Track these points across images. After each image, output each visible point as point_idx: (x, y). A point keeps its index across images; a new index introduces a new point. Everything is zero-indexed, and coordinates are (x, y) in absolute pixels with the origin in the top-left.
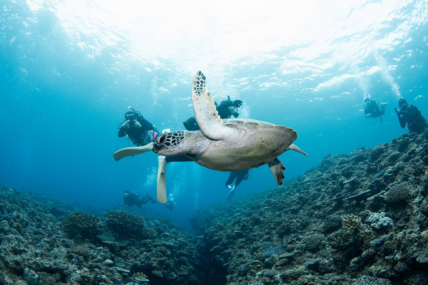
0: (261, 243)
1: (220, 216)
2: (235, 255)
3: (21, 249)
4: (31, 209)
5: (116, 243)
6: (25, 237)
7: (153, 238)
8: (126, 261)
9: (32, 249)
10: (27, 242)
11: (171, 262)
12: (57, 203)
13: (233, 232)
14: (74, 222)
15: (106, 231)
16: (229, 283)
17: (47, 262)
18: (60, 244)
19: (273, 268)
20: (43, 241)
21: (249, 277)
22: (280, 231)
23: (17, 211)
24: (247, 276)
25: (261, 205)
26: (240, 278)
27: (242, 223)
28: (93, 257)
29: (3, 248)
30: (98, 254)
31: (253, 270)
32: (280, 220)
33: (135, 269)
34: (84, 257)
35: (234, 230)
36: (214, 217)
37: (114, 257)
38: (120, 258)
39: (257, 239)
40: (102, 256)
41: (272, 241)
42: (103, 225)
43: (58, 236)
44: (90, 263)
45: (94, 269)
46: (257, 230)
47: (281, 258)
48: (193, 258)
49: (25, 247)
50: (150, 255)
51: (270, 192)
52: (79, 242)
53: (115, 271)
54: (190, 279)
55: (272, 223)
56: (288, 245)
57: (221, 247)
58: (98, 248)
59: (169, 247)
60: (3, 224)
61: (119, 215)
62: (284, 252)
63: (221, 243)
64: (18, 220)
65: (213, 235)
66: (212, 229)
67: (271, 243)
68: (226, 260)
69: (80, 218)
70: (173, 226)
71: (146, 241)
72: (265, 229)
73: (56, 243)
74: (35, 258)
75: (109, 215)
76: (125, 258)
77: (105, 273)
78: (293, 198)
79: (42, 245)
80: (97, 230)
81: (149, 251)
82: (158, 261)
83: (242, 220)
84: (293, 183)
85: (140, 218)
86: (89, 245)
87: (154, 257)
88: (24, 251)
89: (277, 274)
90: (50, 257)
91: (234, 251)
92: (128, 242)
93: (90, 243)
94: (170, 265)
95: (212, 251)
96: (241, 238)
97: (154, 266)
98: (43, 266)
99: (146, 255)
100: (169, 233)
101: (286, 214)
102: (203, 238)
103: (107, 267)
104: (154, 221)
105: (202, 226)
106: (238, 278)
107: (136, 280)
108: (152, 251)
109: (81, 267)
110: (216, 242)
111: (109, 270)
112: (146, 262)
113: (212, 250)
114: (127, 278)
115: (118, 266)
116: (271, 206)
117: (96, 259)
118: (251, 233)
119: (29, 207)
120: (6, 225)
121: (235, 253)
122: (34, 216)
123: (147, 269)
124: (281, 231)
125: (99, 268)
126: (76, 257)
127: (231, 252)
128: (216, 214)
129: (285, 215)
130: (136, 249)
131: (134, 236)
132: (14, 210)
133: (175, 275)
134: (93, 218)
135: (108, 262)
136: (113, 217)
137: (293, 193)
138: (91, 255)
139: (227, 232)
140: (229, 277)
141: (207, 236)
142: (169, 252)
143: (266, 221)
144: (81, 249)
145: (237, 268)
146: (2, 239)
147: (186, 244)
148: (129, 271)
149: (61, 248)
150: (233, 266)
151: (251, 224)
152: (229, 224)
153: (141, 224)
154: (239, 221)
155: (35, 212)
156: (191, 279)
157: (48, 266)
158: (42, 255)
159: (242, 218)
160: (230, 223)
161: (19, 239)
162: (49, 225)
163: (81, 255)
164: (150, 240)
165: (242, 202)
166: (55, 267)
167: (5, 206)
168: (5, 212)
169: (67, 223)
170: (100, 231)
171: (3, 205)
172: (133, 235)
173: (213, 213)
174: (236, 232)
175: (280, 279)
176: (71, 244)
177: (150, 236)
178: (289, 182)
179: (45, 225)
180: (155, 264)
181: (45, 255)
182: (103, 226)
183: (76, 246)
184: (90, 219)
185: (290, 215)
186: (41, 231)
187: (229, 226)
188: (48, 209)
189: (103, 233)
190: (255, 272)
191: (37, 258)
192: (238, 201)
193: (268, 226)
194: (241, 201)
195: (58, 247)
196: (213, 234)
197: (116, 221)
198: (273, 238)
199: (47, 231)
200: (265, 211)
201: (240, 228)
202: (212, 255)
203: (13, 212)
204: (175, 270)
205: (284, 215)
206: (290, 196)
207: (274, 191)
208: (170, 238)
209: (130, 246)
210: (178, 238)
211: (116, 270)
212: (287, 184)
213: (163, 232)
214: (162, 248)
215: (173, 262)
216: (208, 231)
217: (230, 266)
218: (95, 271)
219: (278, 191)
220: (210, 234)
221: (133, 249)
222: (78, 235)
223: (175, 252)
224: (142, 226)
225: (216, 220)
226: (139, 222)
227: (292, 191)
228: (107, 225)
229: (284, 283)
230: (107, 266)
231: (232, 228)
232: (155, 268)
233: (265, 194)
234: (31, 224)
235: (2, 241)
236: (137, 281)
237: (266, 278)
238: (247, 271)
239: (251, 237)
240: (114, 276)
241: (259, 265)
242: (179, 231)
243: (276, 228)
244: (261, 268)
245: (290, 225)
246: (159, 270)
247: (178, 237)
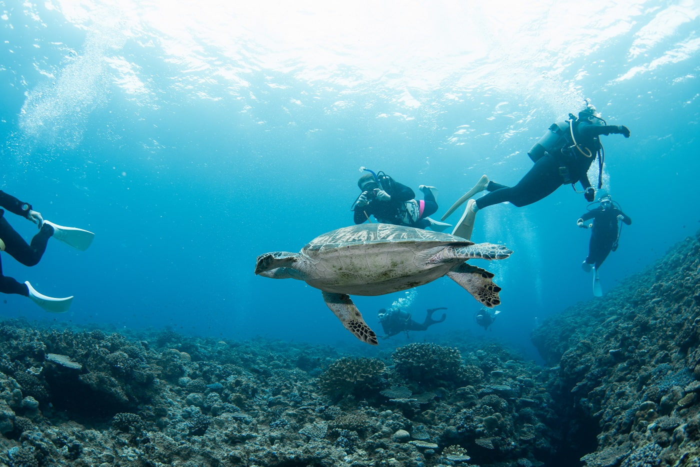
0: (654, 366)
1: (583, 326)
2: (612, 394)
3: (243, 434)
4: (261, 366)
5: (413, 401)
6: (252, 413)
7: (477, 381)
8: (430, 428)
9: (265, 432)
10: (254, 421)
11: (507, 420)
12: (308, 348)
13: (607, 352)
14: (340, 375)
15: (396, 381)
16: (601, 448)
17: (292, 451)
18: (315, 415)
19: (673, 412)
20: (285, 416)
21: (635, 433)
22: (682, 341)
23: (236, 374)
24: (631, 432)
25: (647, 296)
26: (620, 437)
27: (621, 333)
28: (375, 429)
29: (209, 438)
30: (383, 423)
31: (642, 421)
32: (681, 320)
33: (447, 441)
34: (358, 431)
35: (608, 349)
36: (573, 330)
37: (412, 425)
38: (421, 425)
39: (647, 360)
40: (390, 425)
41: (670, 361)
42: (389, 373)
43: (312, 402)
44: (368, 441)
45: (377, 450)
46: (645, 344)
47: (685, 393)
48: (543, 408)
49: (251, 430)
50: (472, 413)
51: (658, 268)
52: (350, 407)
53: (413, 449)
54: (537, 447)
55: (668, 327)
56: (696, 365)
57: (589, 383)
58: (383, 413)
59: (504, 394)
60: (209, 399)
61: (417, 352)
62: (690, 380)
63: (588, 375)
64: (237, 388)
65: (575, 362)
66: (572, 351)
67: (668, 364)
68: (598, 403)
69: (349, 367)
70: (508, 355)
71: (465, 389)
72: (658, 340)
73: (309, 416)
74: (269, 447)
75: (399, 354)
76: (429, 423)
77: (395, 455)
78: (695, 275)
79: (282, 422)
80: (381, 383)
81: (470, 406)
82: (486, 421)
83: (619, 328)
84: (691, 246)
85: (453, 351)
86: (367, 409)
87: (479, 415)
88: (250, 437)
89: (679, 425)
90: (298, 439)
91: (609, 388)
92: (433, 396)
93: (369, 407)
94: (506, 426)
95: (574, 392)
96: (621, 362)
97: (480, 431)
98: (285, 458)
99: (465, 413)
100: (503, 368)
101: (689, 306)
102: (558, 369)
103: (398, 444)
104: (475, 352)
105: (555, 348)
106: (616, 437)
107: (447, 459)
108: (475, 405)
109: (353, 449)
110: (580, 375)
111: (402, 449)
112: (465, 426)
113: (574, 389)
114: (432, 457)
115: (418, 438)
116: (663, 295)
117: (380, 433)
118: (637, 351)
119: (258, 364)
120: (216, 400)
121: (612, 390)
122: (267, 378)
123: (466, 439)
124: (684, 340)
125: (385, 447)
126: (345, 433)
127: (605, 389)
128: (576, 323)
129: (687, 309)
130: (448, 404)
131: (445, 383)
132: (229, 374)
133: (513, 443)
134: (372, 364)
135: (401, 435)
136: (407, 357)
137: (694, 265)
138: (372, 426)
139: (598, 354)
140: (601, 436)
141: (566, 367)
142: (504, 404)
143: (658, 325)
144: (353, 418)
145: (615, 418)
146: (209, 423)
147: (531, 385)
148: (436, 446)
149: (317, 423)
150: (609, 415)
151: (635, 333)
152: (599, 339)
153: (455, 361)
154: (616, 330)
155: (269, 369)
156: (538, 445)
157: (293, 456)
158: (282, 439)
159: (620, 324)
160: (602, 335)
161: (241, 418)
162: (295, 387)
163: (352, 430)
164: (472, 387)
165: (615, 295)
166: (306, 456)
167: (212, 371)
168: (213, 378)
169: (327, 380)
170: (386, 383)
171: (209, 369)
172: (442, 382)
173: (572, 322)
174: (613, 352)
175: (684, 433)
176: (335, 414)
177: (471, 378)
178: (685, 246)
179: (288, 388)
180: (481, 427)
181: (288, 438)
182: (391, 374)
183: (345, 415)
184: (367, 366)
185: (695, 308)
186: (280, 399)
187: (599, 343)
188: (293, 361)
189: (391, 385)
190: (646, 423)
191: (273, 447)
192: (609, 294)
193: (662, 333)
194: (614, 293)
195: (312, 421)
196: (575, 360)
197: (413, 363)
198: (671, 354)
199: (293, 398)
200: (655, 306)
201: (619, 344)
202: (575, 398)
203: (228, 377)
204: (514, 434)
205: (685, 310)
206: (690, 273)
207: (663, 267)
208: (504, 378)
209: (438, 401)
210: (517, 376)
211: (414, 447)
212: (683, 250)
213: (492, 368)
214: (491, 397)
215: (510, 420)
216: (566, 357)
217: (604, 416)
218: (378, 452)
219: (671, 265)
220: (570, 362)
221: (443, 407)
222: (346, 397)
223: (514, 401)
224: (456, 364)
225: (577, 334)
226: (451, 358)
227: (692, 262)
228: (397, 371)
229: (689, 442)
230: (398, 442)
231: (605, 345)
232: (481, 434)
233: (649, 274)
234: (263, 391)
235: (207, 427)
236: (449, 460)
237: (663, 433)
238: (632, 423)
239: (637, 357)
240: (410, 457)
241: (652, 410)
242: (518, 362)
243: (675, 335)
244: (654, 414)
245: (697, 328)
246: (487, 438)
247: (517, 374)
